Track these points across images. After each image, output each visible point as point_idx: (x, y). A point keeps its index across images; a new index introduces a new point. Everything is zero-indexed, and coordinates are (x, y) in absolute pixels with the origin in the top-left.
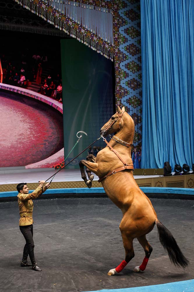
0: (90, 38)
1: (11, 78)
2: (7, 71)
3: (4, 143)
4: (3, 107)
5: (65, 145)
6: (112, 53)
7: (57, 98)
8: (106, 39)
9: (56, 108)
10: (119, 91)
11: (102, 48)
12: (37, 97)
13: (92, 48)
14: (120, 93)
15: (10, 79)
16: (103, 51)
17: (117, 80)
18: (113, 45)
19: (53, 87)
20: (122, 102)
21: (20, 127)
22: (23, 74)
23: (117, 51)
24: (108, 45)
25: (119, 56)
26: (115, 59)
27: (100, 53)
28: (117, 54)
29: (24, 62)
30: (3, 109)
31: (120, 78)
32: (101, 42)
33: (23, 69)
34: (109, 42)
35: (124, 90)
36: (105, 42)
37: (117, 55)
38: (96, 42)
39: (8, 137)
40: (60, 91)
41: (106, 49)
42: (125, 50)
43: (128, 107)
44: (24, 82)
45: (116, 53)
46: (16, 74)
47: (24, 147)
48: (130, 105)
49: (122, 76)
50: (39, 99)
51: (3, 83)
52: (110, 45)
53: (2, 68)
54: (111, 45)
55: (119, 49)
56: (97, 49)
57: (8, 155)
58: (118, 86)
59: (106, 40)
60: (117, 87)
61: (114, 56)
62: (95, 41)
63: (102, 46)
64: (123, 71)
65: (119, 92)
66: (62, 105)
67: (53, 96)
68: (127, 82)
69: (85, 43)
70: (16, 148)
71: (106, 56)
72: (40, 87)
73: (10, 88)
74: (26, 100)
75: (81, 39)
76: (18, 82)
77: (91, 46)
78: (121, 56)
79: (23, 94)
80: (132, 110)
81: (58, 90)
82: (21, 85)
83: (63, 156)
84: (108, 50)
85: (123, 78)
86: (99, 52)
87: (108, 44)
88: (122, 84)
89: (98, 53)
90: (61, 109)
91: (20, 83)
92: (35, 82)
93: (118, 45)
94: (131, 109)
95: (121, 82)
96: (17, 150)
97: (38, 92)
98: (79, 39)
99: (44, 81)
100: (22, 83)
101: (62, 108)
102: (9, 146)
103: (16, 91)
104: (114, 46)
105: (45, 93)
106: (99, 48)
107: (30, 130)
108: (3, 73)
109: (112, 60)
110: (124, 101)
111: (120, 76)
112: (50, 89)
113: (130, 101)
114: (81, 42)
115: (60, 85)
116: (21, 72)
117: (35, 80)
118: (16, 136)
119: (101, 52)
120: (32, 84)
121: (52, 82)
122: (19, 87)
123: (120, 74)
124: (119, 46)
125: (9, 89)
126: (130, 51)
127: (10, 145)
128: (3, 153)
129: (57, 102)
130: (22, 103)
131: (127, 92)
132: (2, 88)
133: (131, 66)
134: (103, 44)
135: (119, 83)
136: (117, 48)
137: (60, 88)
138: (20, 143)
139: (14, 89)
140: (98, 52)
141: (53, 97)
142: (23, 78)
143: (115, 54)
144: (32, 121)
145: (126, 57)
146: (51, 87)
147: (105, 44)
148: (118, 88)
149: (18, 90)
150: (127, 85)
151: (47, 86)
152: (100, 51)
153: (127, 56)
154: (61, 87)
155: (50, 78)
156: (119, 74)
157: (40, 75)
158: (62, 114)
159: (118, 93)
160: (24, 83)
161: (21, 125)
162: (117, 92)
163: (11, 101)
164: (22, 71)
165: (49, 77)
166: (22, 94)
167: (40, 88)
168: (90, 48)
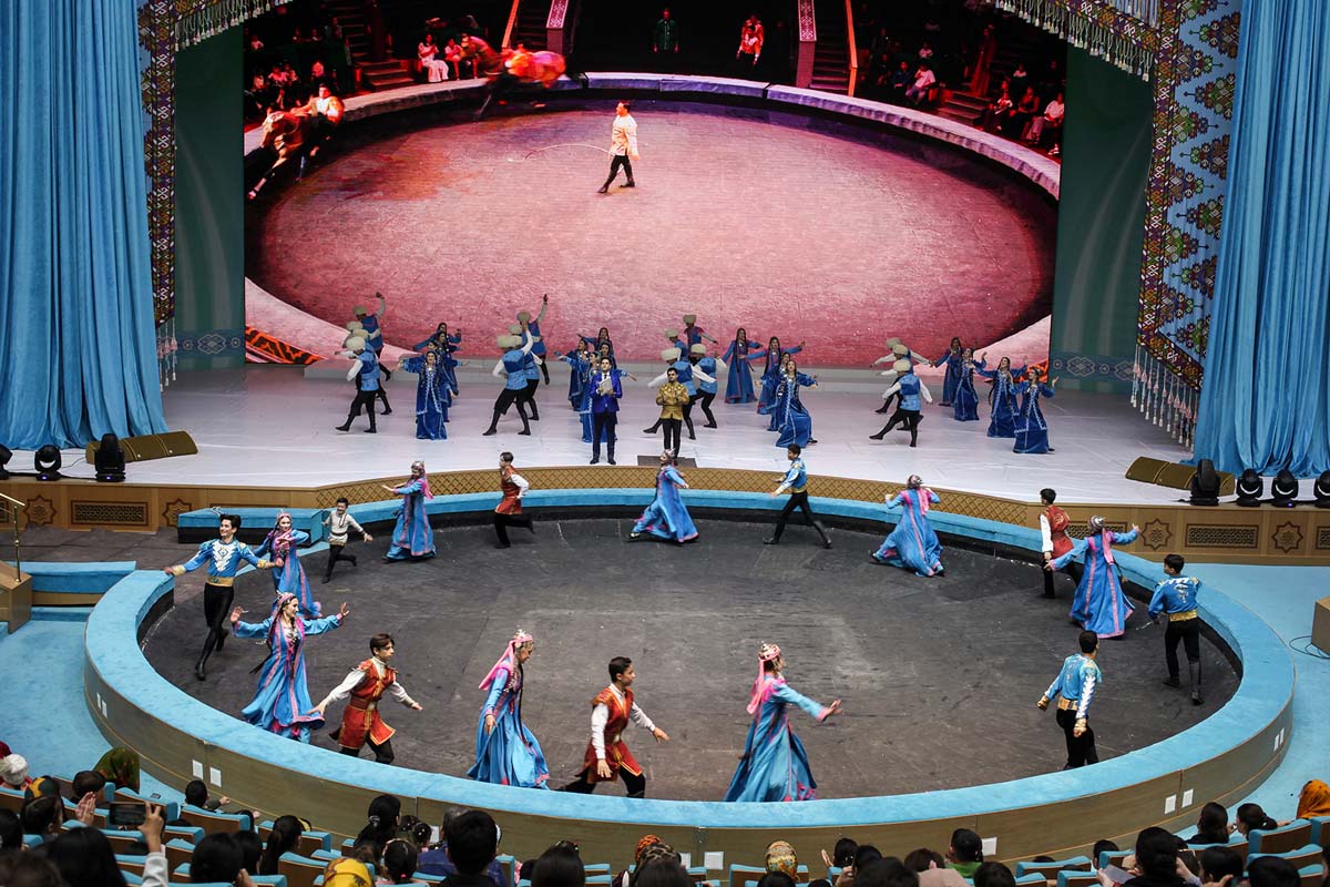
0: (1068, 9)
1: (883, 80)
2: (871, 57)
3: (845, 290)
4: (849, 175)
5: (1056, 307)
6: (1147, 50)
7: (1040, 146)
8: (1130, 7)
9: (1034, 179)
10: (1162, 180)
11: (1110, 38)
12: (970, 141)
13: (1071, 39)
14: (1165, 188)
15: (880, 80)
16: (1114, 47)
17: (1160, 144)
18: (1153, 23)
19: (1029, 106)
20: (1170, 219)
21: (903, 242)
22: (926, 65)
23: (1167, 43)
24: (1136, 25)
25: (1175, 62)
26: (1158, 71)
27: (1100, 56)
28: (1169, 55)
29: (933, 24)
30: (850, 181)
31: (1169, 138)
32: (1109, 19)
33: (926, 49)
34: (1138, 15)
35: (1182, 178)
36: (1125, 16)
37: (1165, 59)
38: (1090, 19)
39: (858, 272)
40: (1057, 119)
41: (1128, 39)
42: (1201, 39)
43: (1193, 236)
44: (927, 92)
45: (1164, 51)
46: (903, 66)
47: (909, 307)
48: (1198, 227)
49: (1179, 128)
50: (976, 148)
51: (855, 96)
52: (1141, 24)
53: (857, 48)
54: (1147, 26)
55: (1176, 36)
56: (1090, 43)
57: (854, 327)
58: (1160, 164)
59: (1129, 10)
60: (1153, 170)
61: (1156, 61)
62: (1084, 17)
63: (1112, 31)
64: (1184, 114)
65: (1161, 185)
66: (1058, 168)
67: (1029, 137)
68: (1198, 149)
69: (1047, 26)
70: (882, 309)
71: (1123, 66)
72: (980, 109)
73: (880, 113)
74: (928, 153)
75: (1032, 14)
76: (907, 93)
77: (1067, 33)
78: (1183, 59)
79: (920, 130)
80: (1207, 247)
81: (1048, 115)
82: (916, 103)
83: (1042, 344)
84: (1134, 42)
85: (1183, 136)
86: (1096, 54)
87: (1135, 22)
88: (1175, 158)
89: (1093, 56)
90: (1054, 184)
91: (916, 93)
92: (968, 89)
93: (1176, 23)
94: (1202, 243)
95: (1175, 151)
96: (886, 315)
97: (976, 124)
98: (1026, 16)
99: (1000, 85)
100: (921, 94)
101: (1057, 179)
102: (859, 300)
103: (895, 122)
104: (1158, 28)
105: (1000, 128)
106: (1097, 38)
107: (933, 253)
108: (858, 64)
109: (1146, 77)
110: (1178, 215)
111: (1172, 128)
112: (1021, 113)
113: (1201, 216)
114: (1032, 24)
115: (1056, 99)
116: (919, 56)
117: (966, 84)
118: (884, 269)
119: (1106, 50)
120: (957, 97)
121: (1029, 91)
122: (910, 110)
123: (1171, 120)
124: (1179, 27)
125: (873, 117)
126: (1221, 40)
127: (863, 297)
128: (840, 321)
129: (1042, 157)
130: (916, 161)
131: (1193, 183)
132: (852, 113)
133: (1221, 92)
134: (1116, 22)
135: (1165, 153)
136: (1168, 34)
137: (1055, 110)
138: (899, 292)
139: (890, 116)
140: (1094, 52)
141: (1029, 140)
142: (926, 78)
143: (1161, 55)
144: (945, 223)
145: (1201, 64)
146: (1022, 106)
147: (1123, 24)
148: (1159, 172)
149: (903, 119)
150: (1196, 159)
151: (1008, 102)
152: (1101, 50)
153: (1207, 60)
154: (1062, 106)
155: (1024, 74)
156: (1170, 123)
157: (988, 66)
158: (1054, 198)
159: (1157, 188)
160: (926, 96)
161: (905, 232)
162: (1153, 185)
163: (878, 155)
164: (924, 54)
165: (1018, 74)
166: (918, 133)
167: (983, 112)
168: (1065, 41)
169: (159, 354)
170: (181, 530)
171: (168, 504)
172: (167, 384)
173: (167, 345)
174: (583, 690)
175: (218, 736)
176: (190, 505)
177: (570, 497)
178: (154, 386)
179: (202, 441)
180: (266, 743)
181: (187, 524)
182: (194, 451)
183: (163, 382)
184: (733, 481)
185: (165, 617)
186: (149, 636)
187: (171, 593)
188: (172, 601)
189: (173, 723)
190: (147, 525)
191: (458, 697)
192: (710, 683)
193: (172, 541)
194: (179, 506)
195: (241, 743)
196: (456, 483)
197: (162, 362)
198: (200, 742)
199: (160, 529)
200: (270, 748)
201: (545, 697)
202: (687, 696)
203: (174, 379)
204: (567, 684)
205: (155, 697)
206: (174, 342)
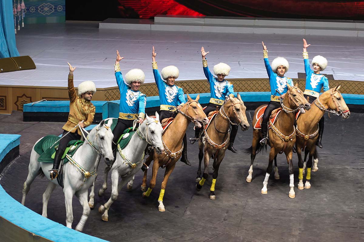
169: (14, 12)
170: (25, 113)
171: (18, 97)
172: (19, 29)
173: (19, 6)
174: (266, 211)
175: (41, 231)
176: (30, 98)
177: (256, 96)
178: (12, 31)
179: (38, 62)
180: (71, 236)
181: (29, 110)
182: (34, 67)
183: (17, 28)
184: (356, 88)
185: (14, 162)
186: (4, 172)
187: (18, 147)
188: (19, 152)
189: (15, 222)
190: (6, 109)
191: (188, 213)
192: (345, 208)
193: (20, 119)
194: (24, 98)
195: (55, 235)
196: (193, 87)
197: (16, 18)
198: (30, 234)
199: (13, 112)
200: (72, 239)
201: (242, 214)
202: (331, 215)
203: (23, 26)
204: (255, 206)
205: (5, 206)
206: (23, 4)
